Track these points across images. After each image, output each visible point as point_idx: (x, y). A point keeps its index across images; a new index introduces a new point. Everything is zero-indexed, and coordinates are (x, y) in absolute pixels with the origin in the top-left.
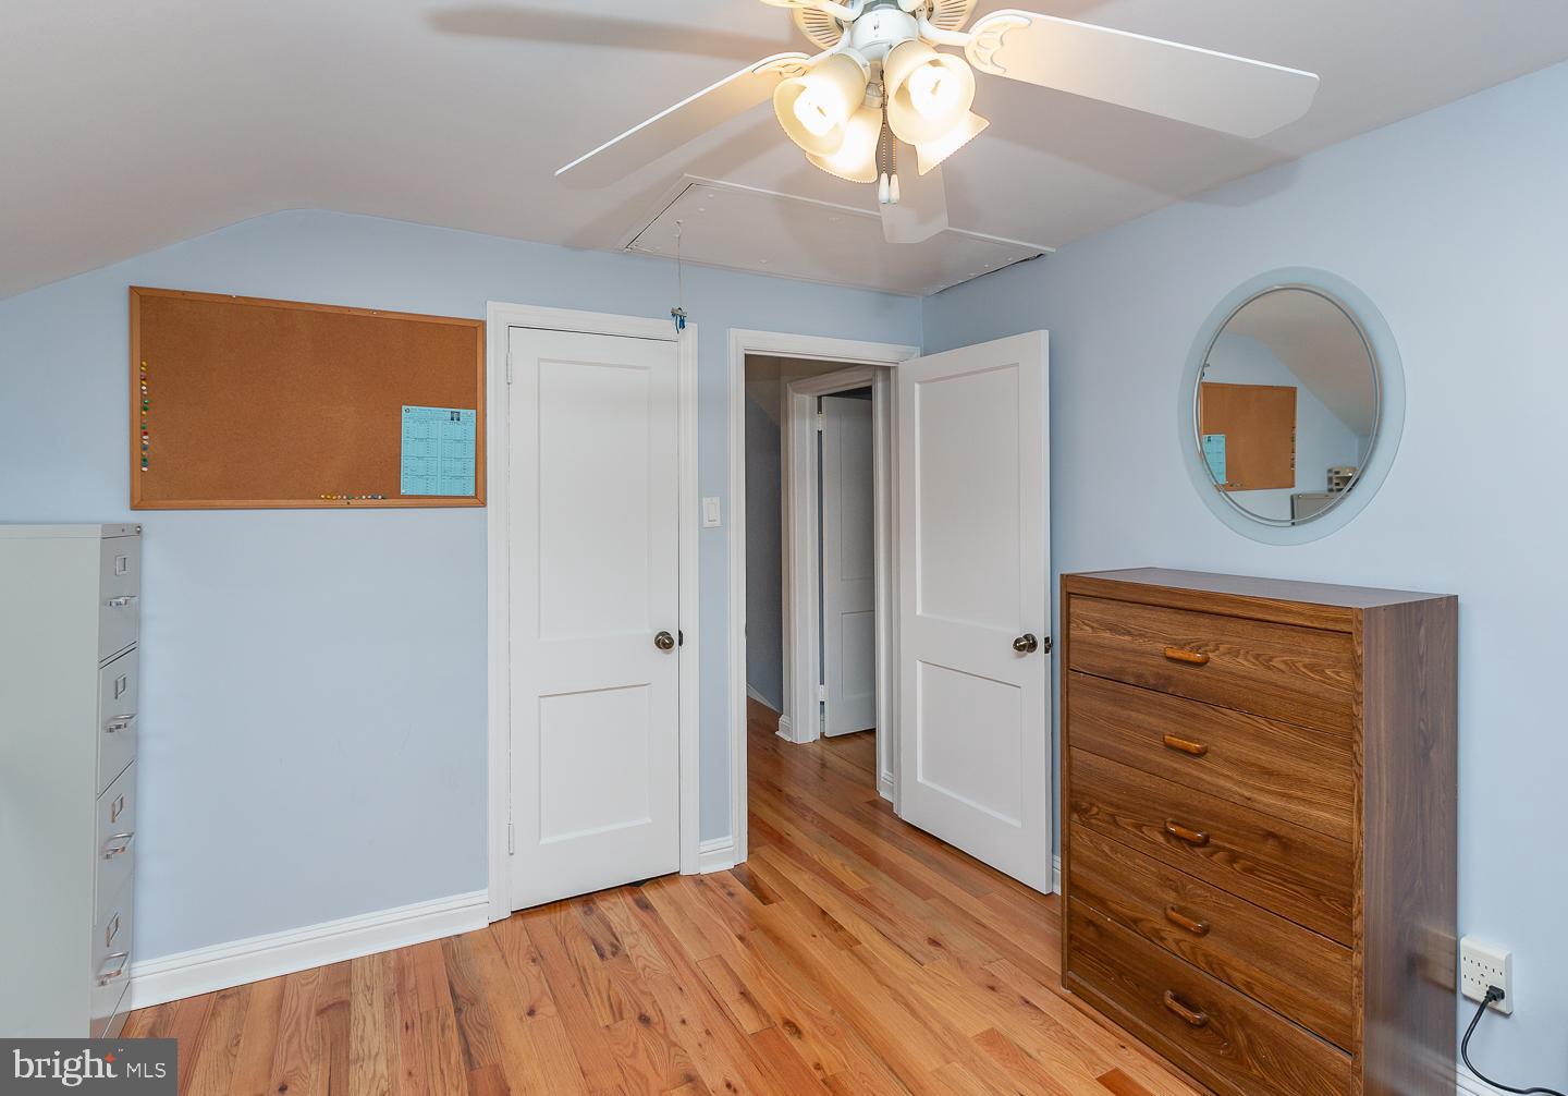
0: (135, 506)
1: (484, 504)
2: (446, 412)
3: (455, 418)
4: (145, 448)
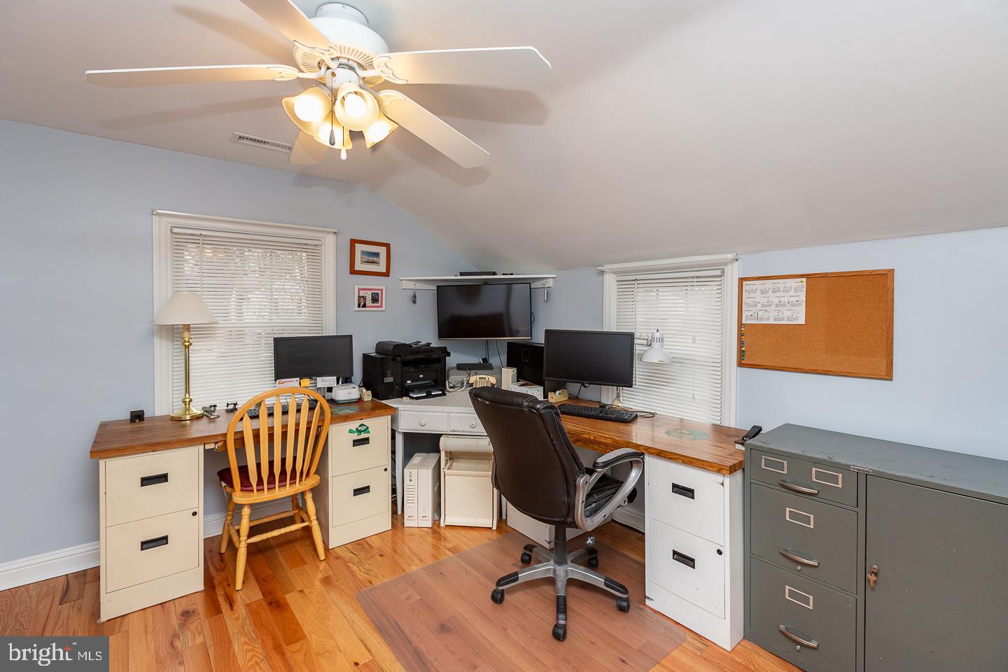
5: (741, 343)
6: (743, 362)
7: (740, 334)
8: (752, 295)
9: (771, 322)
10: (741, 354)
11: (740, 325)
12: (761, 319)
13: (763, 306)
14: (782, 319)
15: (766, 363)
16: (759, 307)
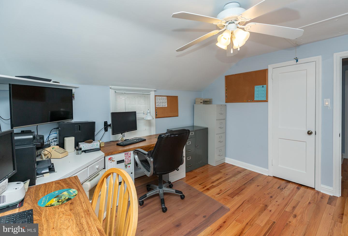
0: (226, 102)
1: (267, 102)
2: (261, 86)
3: (263, 87)
4: (226, 95)
5: (156, 112)
6: (157, 117)
7: (156, 110)
8: (157, 100)
9: (161, 107)
10: (156, 115)
11: (156, 108)
12: (159, 106)
13: (160, 103)
14: (163, 106)
15: (161, 117)
16: (159, 103)
